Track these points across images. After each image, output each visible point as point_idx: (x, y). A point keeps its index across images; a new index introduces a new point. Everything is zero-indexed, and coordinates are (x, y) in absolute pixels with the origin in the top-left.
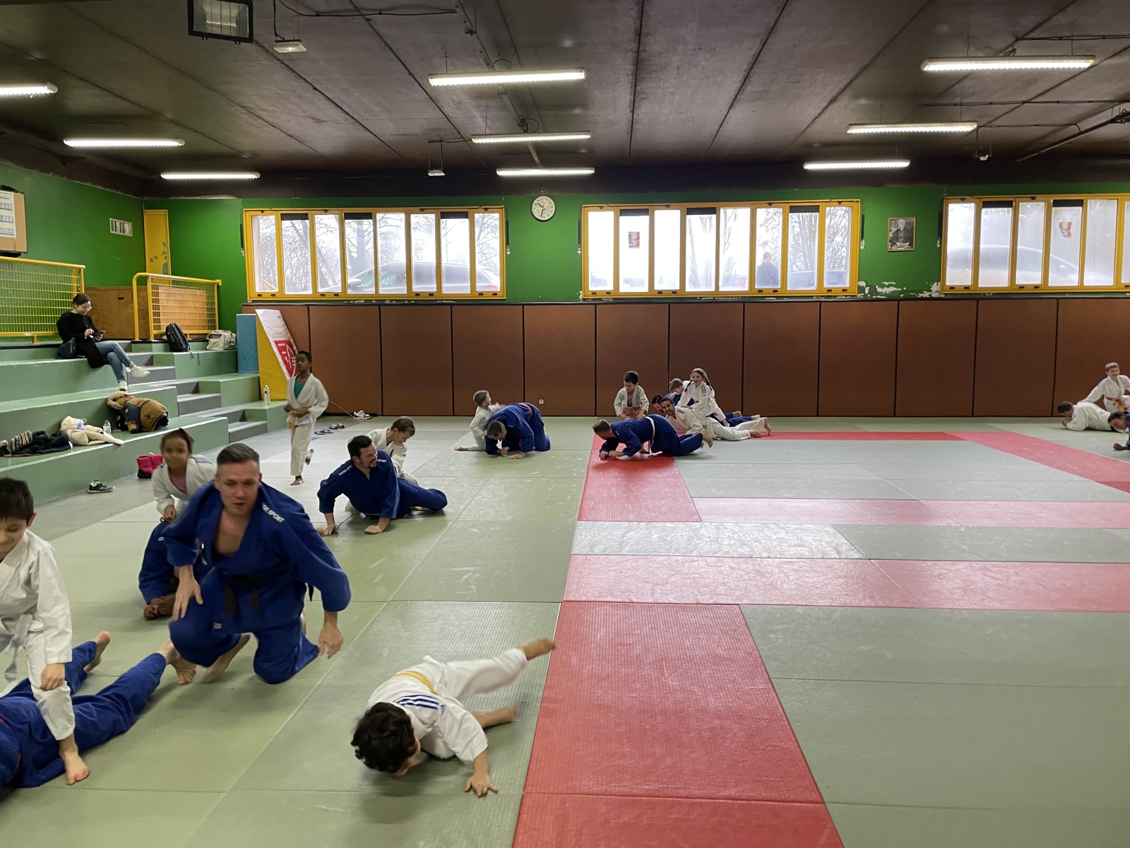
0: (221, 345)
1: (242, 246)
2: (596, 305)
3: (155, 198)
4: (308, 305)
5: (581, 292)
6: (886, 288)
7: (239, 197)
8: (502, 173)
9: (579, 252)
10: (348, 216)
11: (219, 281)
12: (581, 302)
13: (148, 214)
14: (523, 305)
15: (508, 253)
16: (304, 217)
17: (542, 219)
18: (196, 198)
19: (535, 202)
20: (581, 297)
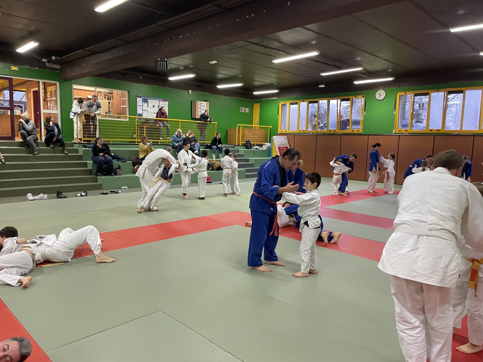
0: (266, 147)
1: (278, 114)
2: (399, 136)
3: (257, 100)
4: (295, 135)
5: (394, 130)
7: (279, 98)
8: (356, 83)
9: (394, 113)
10: (310, 102)
11: (271, 126)
12: (394, 134)
13: (255, 105)
14: (368, 135)
15: (365, 114)
16: (297, 103)
17: (380, 99)
18: (267, 99)
19: (377, 92)
20: (393, 132)
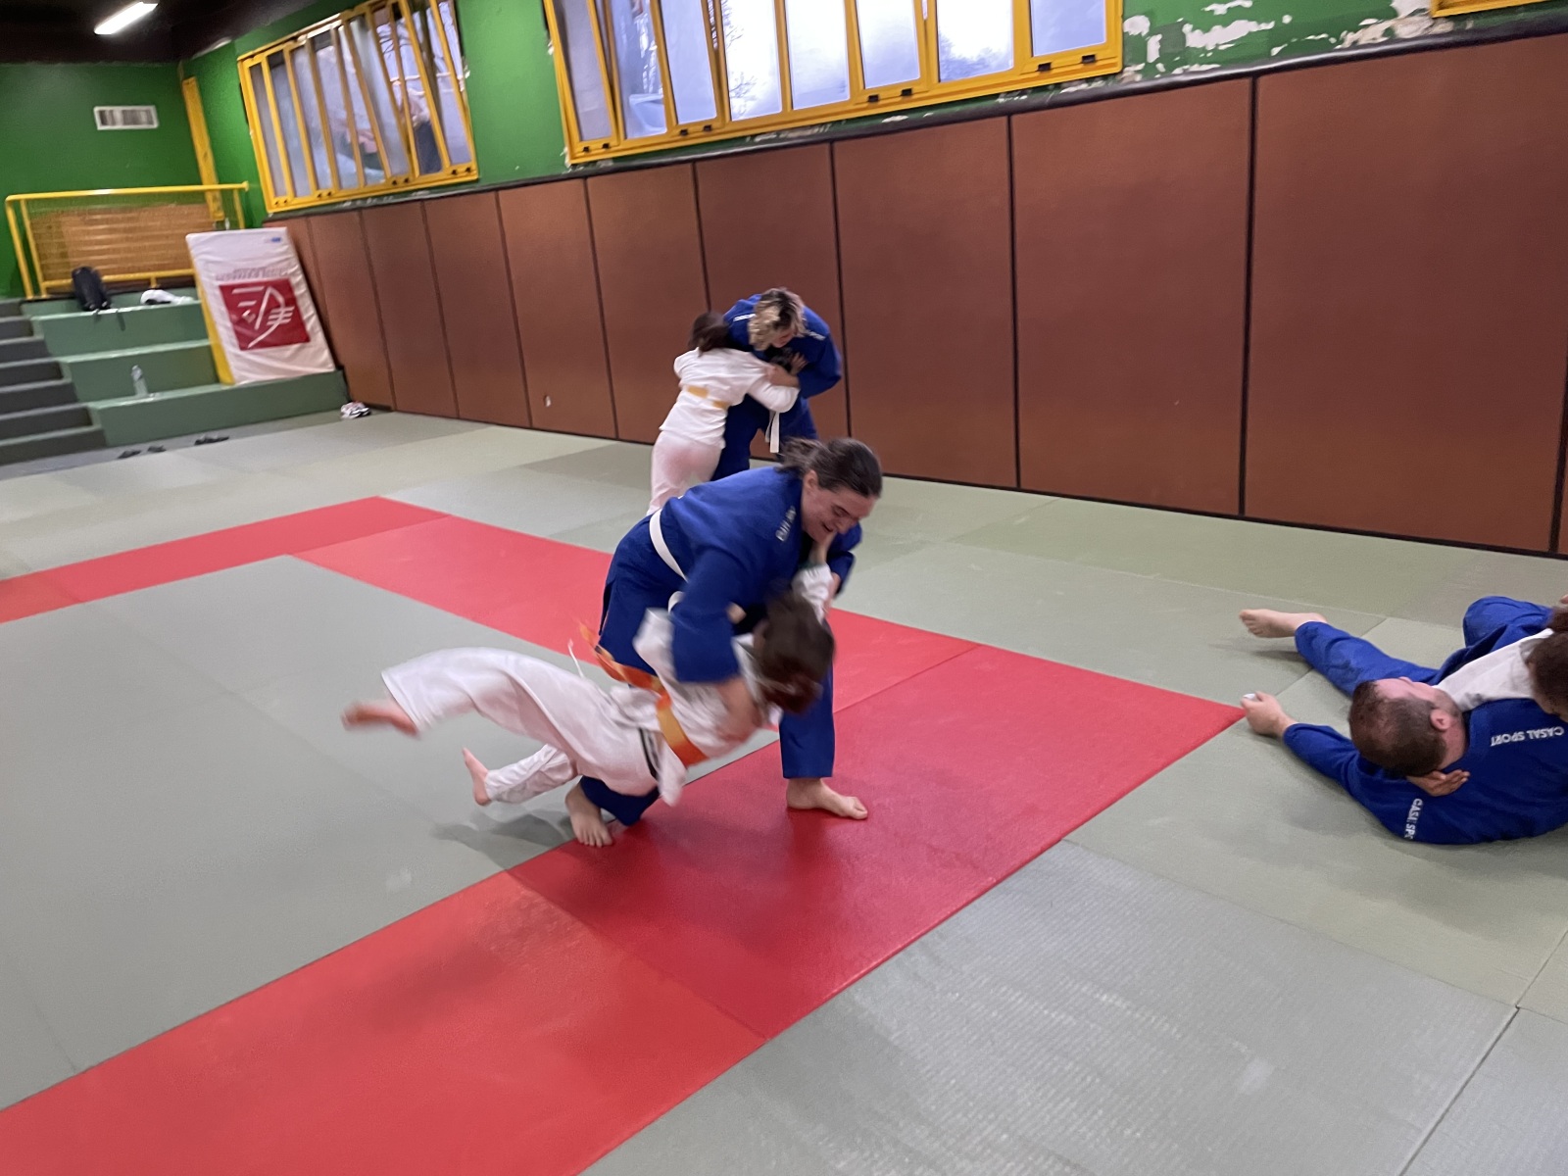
1: (247, 122)
2: (585, 177)
3: (187, 61)
5: (566, 152)
6: (1217, 28)
9: (551, 51)
11: (245, 185)
12: (570, 172)
13: (187, 87)
14: (497, 190)
15: (468, 75)
20: (568, 162)
